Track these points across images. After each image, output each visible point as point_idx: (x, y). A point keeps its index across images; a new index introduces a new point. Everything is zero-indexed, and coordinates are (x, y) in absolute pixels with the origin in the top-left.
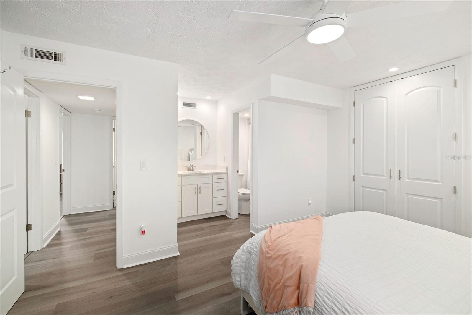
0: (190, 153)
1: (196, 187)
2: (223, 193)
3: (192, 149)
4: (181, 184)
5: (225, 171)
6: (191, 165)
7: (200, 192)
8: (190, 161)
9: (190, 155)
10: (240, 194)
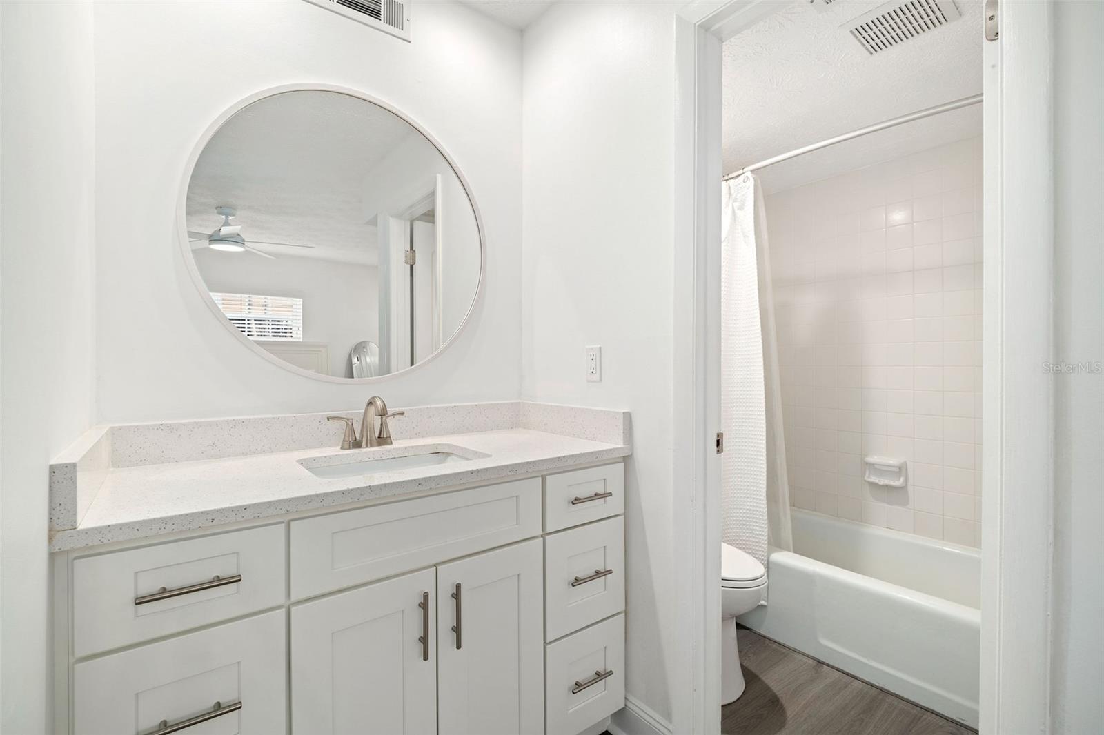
0: (355, 360)
1: (426, 597)
2: (604, 596)
3: (361, 343)
4: (281, 600)
5: (614, 442)
6: (370, 403)
7: (457, 629)
8: (353, 377)
9: (354, 366)
10: (729, 585)
